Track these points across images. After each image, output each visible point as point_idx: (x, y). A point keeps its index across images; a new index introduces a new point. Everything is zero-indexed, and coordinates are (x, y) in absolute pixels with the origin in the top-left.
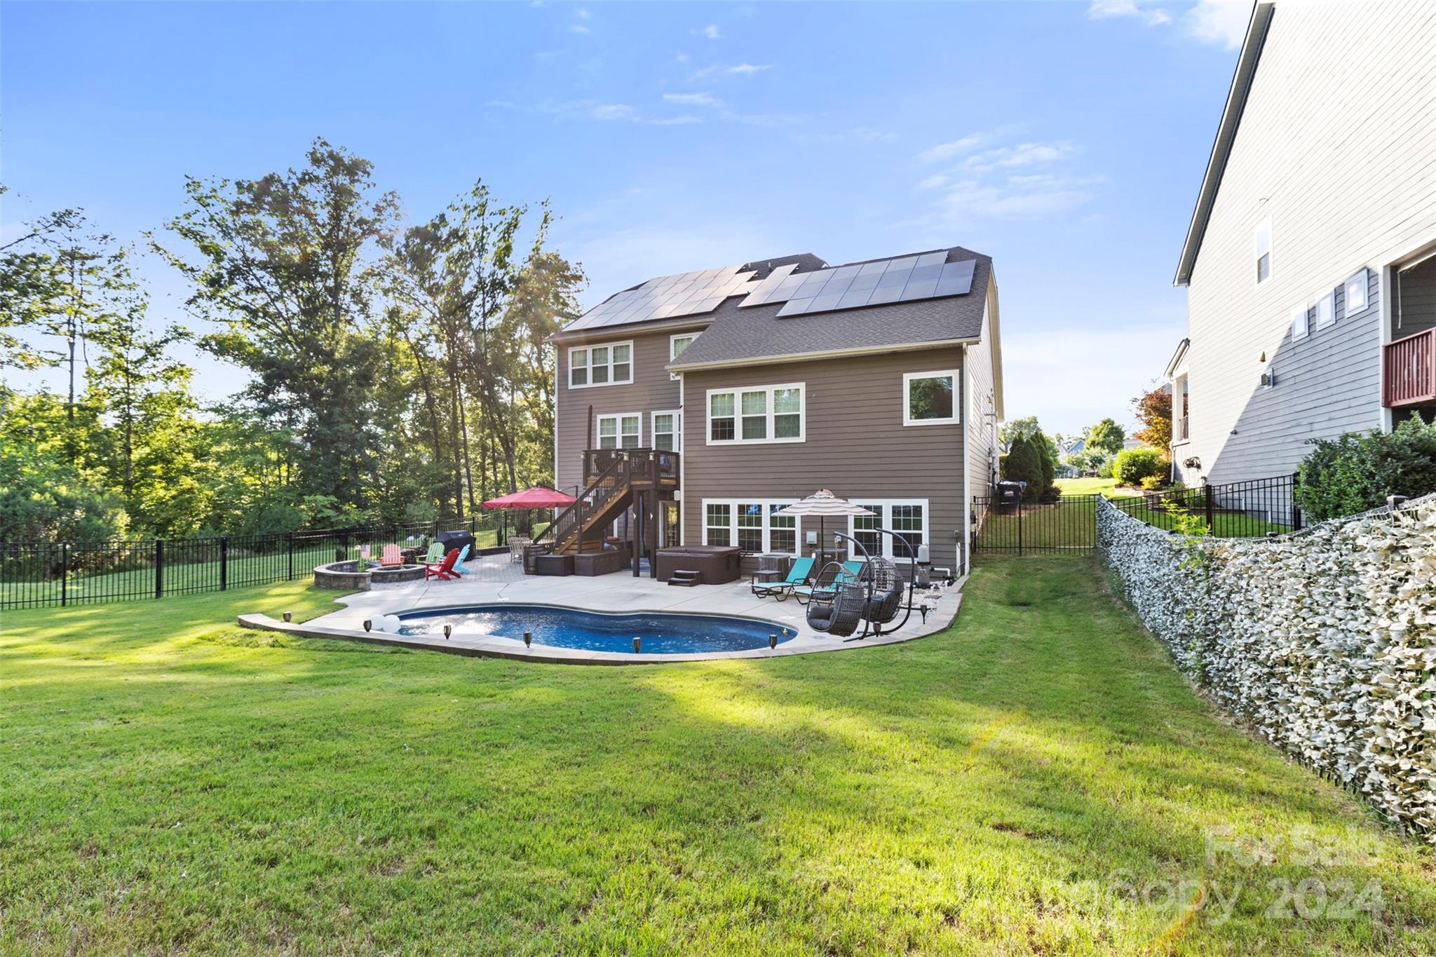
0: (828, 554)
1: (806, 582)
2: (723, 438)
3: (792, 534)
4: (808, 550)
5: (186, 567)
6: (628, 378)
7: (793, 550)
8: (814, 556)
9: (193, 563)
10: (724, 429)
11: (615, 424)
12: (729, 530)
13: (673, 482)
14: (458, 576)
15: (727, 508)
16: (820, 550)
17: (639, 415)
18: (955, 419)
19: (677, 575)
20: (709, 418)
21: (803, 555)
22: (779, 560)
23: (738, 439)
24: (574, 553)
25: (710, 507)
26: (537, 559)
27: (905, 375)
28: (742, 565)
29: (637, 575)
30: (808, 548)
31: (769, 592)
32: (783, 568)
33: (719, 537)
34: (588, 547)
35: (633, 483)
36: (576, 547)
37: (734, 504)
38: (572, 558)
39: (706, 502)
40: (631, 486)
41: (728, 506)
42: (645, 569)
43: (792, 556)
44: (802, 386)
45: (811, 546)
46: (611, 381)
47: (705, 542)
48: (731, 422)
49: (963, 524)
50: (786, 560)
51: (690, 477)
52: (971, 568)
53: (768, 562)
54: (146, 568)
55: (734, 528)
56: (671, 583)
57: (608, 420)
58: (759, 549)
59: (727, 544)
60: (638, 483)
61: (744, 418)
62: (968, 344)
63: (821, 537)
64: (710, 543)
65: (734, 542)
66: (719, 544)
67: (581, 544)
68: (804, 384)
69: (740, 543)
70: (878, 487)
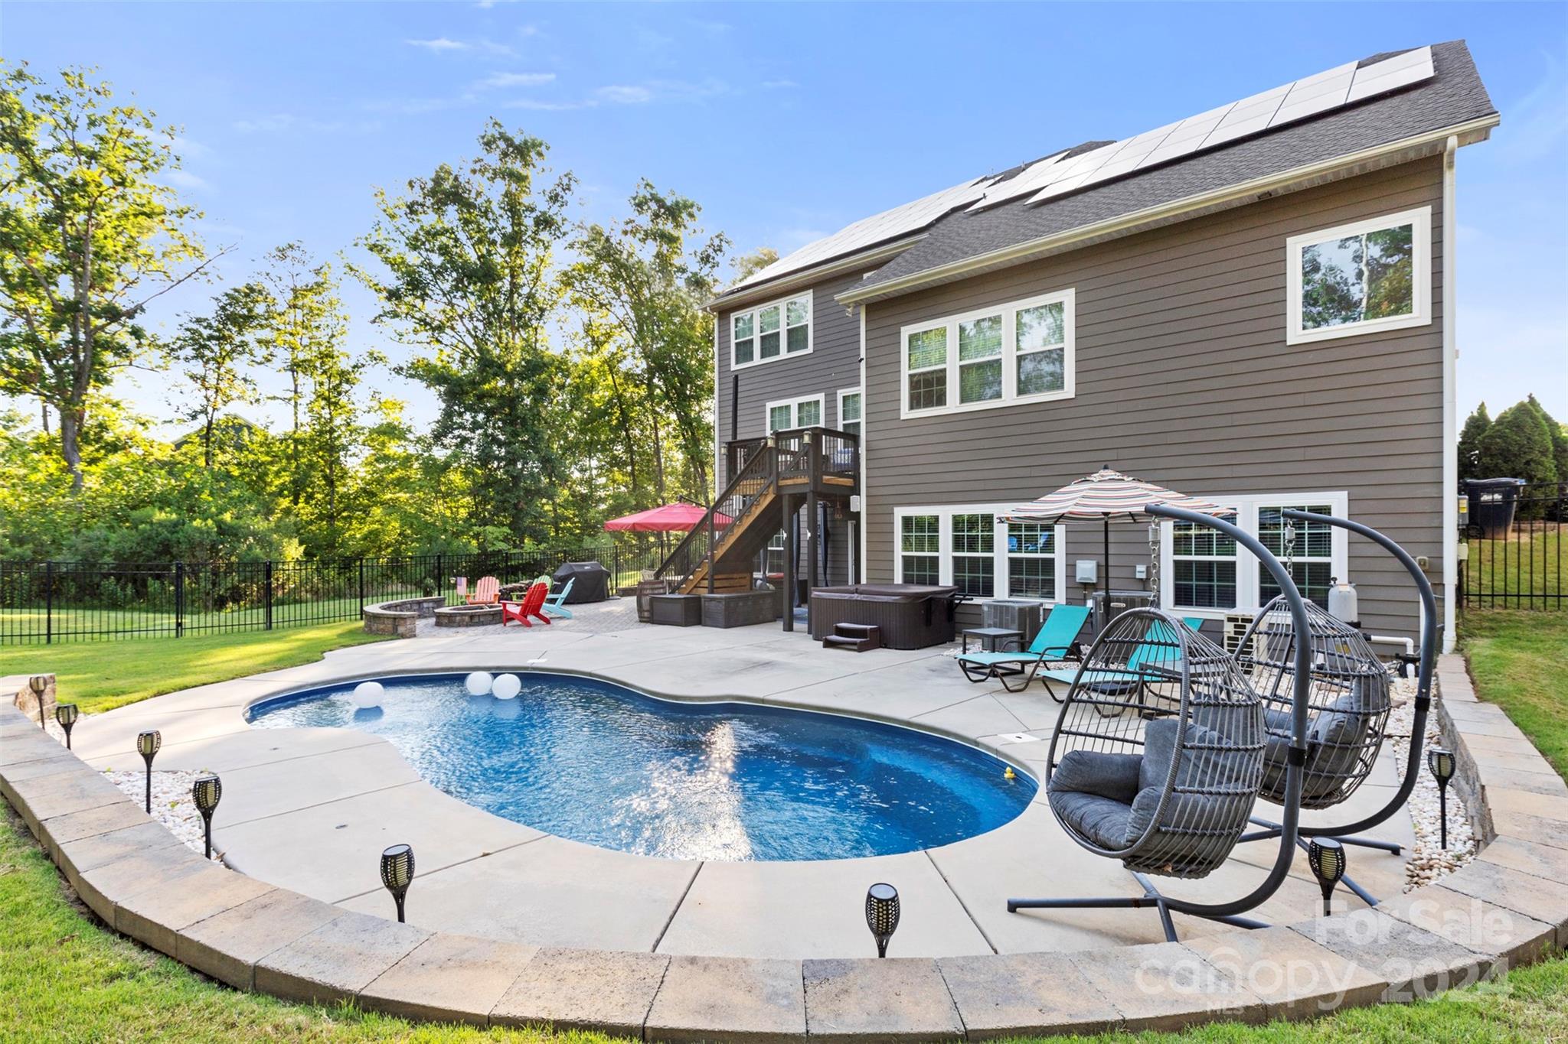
0: (1118, 600)
1: (1073, 652)
2: (929, 404)
3: (1049, 564)
4: (1080, 594)
5: (326, 603)
6: (806, 347)
7: (1051, 594)
8: (1090, 603)
9: (340, 598)
10: (929, 389)
11: (789, 414)
12: (937, 558)
13: (848, 482)
14: (547, 621)
15: (934, 523)
16: (1102, 593)
17: (821, 397)
18: (1419, 314)
19: (841, 632)
20: (905, 373)
21: (1069, 601)
22: (1021, 610)
23: (953, 404)
24: (704, 593)
25: (907, 521)
26: (652, 600)
27: (1290, 241)
28: (958, 618)
29: (789, 628)
30: (1079, 590)
31: (993, 671)
32: (1030, 624)
33: (922, 569)
34: (726, 583)
35: (782, 483)
36: (705, 583)
37: (946, 514)
38: (698, 599)
39: (900, 513)
40: (779, 488)
41: (937, 518)
42: (800, 619)
43: (1048, 604)
44: (1067, 297)
45: (1086, 585)
46: (784, 354)
47: (898, 578)
48: (940, 377)
49: (1440, 543)
50: (1034, 611)
51: (876, 473)
52: (1459, 637)
53: (1001, 612)
54: (306, 602)
55: (946, 554)
56: (829, 644)
57: (780, 408)
58: (988, 591)
59: (934, 581)
60: (789, 482)
61: (961, 367)
62: (1462, 137)
63: (1104, 569)
64: (908, 580)
65: (946, 578)
66: (921, 581)
67: (712, 580)
68: (1072, 291)
69: (956, 581)
70: (1226, 472)
